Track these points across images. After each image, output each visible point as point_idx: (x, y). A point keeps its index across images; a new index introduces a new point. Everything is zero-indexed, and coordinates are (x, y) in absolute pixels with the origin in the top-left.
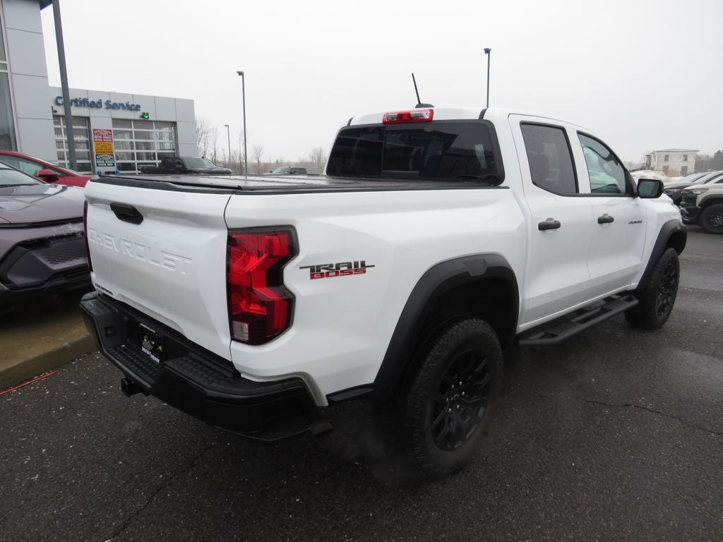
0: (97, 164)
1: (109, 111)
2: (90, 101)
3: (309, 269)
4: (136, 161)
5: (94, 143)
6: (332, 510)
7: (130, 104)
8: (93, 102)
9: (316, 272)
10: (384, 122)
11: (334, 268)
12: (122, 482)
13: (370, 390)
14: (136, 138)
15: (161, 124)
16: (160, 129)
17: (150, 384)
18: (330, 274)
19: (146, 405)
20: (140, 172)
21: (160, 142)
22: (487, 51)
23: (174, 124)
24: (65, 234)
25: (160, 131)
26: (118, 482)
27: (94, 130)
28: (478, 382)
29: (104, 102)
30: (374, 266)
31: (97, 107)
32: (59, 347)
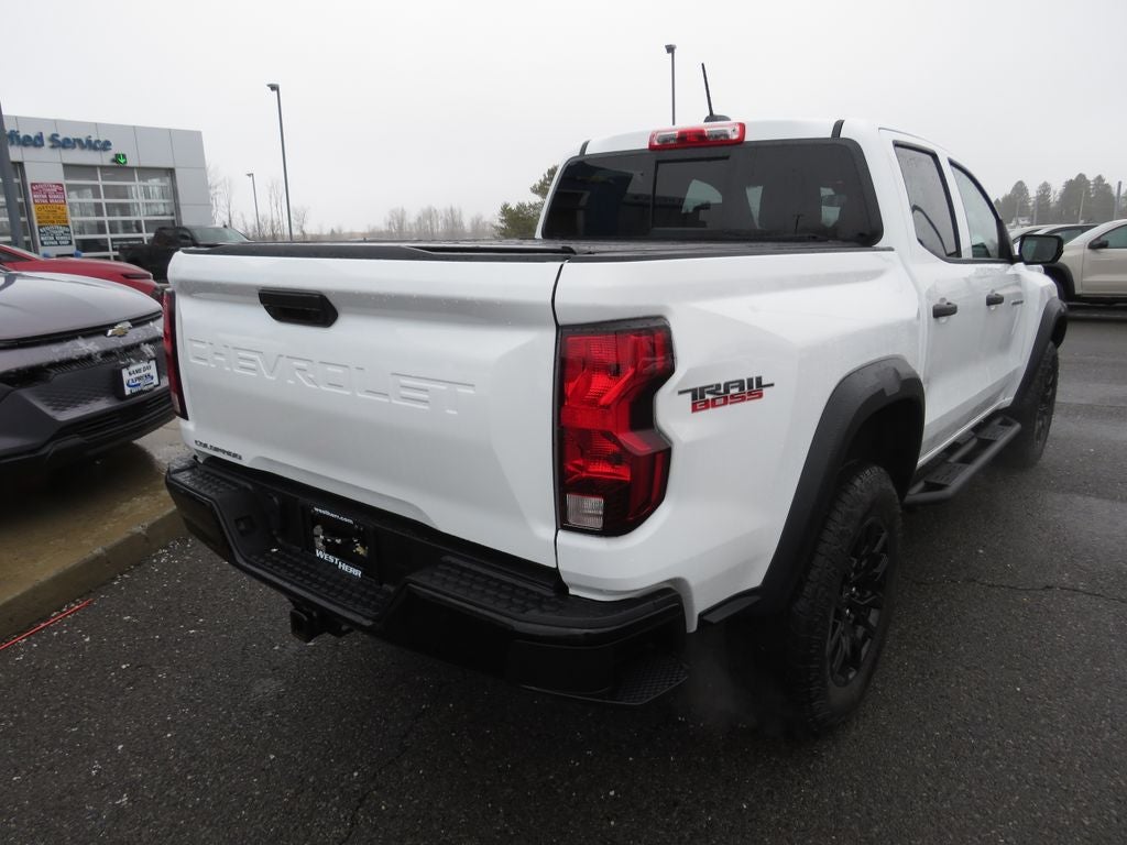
0: (42, 243)
1: (57, 151)
2: (22, 135)
3: (689, 395)
4: (108, 236)
5: (33, 208)
6: (676, 804)
7: (93, 139)
8: (27, 138)
9: (702, 399)
10: (652, 148)
11: (722, 391)
12: (289, 792)
13: (756, 598)
14: (106, 197)
15: (147, 172)
16: (145, 180)
17: (367, 618)
18: (718, 402)
19: (276, 648)
20: (117, 253)
21: (146, 203)
22: (670, 49)
23: (171, 172)
24: (74, 357)
25: (145, 184)
26: (281, 793)
27: (33, 184)
28: (875, 571)
29: (46, 135)
30: (772, 385)
31: (36, 145)
32: (87, 557)
